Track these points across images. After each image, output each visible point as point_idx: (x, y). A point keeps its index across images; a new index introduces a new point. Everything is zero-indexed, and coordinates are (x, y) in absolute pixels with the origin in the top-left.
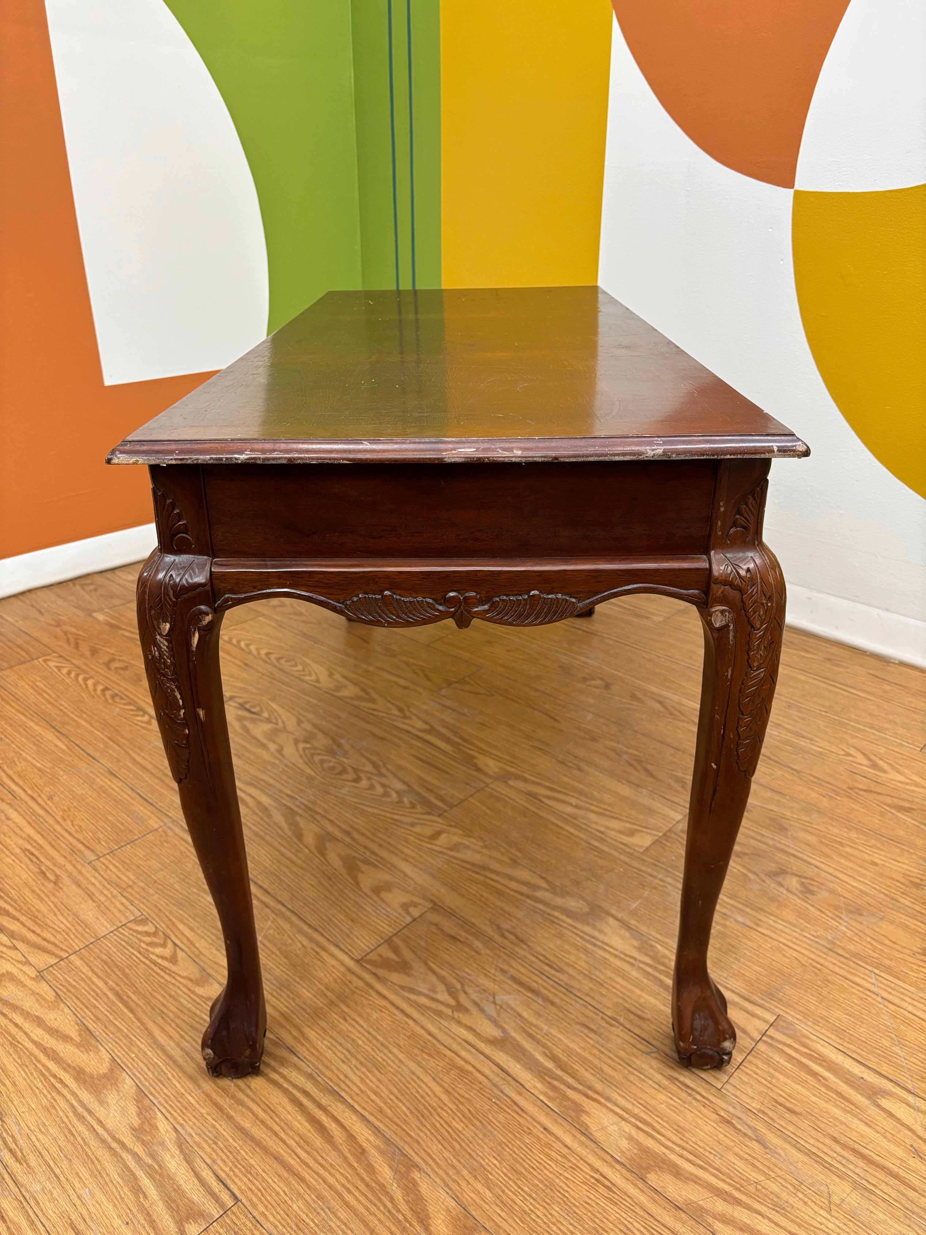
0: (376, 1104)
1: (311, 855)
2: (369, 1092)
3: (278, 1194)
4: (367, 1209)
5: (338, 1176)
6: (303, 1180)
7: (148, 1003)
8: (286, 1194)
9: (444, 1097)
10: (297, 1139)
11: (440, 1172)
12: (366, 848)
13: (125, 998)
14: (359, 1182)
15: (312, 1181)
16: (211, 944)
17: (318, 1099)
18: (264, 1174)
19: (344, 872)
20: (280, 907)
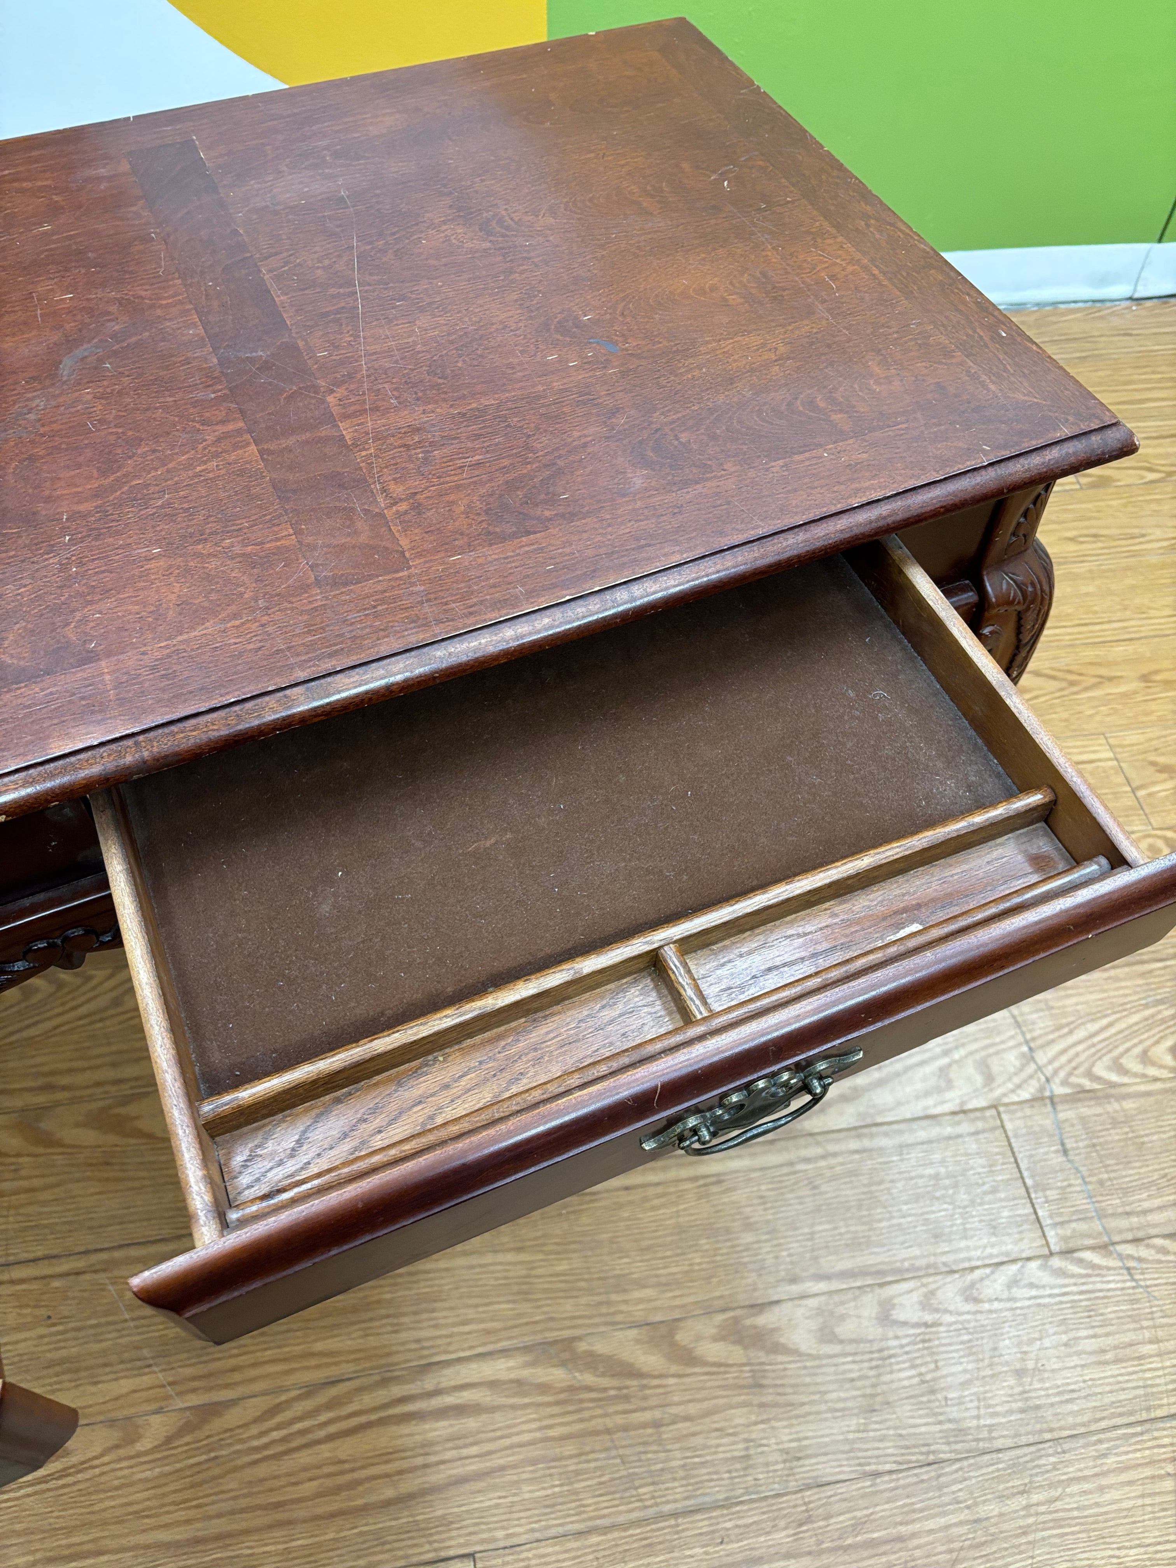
0: (476, 1331)
1: (41, 1159)
2: (456, 1330)
3: (497, 1506)
4: (582, 1420)
5: (524, 1427)
6: (502, 1468)
7: (106, 1524)
8: (505, 1497)
9: (523, 1257)
10: (450, 1445)
11: (597, 1320)
12: (98, 1084)
13: (67, 1552)
14: (548, 1410)
15: (510, 1459)
16: (77, 1386)
17: (419, 1391)
18: (463, 1509)
19: (112, 1139)
20: (94, 1258)
